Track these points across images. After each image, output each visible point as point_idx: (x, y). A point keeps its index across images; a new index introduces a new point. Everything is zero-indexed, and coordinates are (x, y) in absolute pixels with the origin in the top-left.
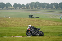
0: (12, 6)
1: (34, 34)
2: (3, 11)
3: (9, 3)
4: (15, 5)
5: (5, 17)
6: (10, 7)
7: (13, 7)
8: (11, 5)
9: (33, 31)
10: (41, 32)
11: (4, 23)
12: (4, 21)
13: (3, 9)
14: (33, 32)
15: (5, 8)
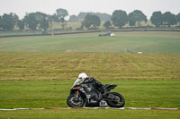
0: (146, 20)
1: (92, 101)
2: (120, 34)
3: (140, 12)
4: (157, 15)
5: (128, 51)
6: (143, 24)
7: (150, 23)
8: (144, 18)
9: (88, 93)
10: (114, 96)
11: (123, 69)
12: (125, 61)
13: (121, 28)
14: (88, 96)
15: (127, 25)
